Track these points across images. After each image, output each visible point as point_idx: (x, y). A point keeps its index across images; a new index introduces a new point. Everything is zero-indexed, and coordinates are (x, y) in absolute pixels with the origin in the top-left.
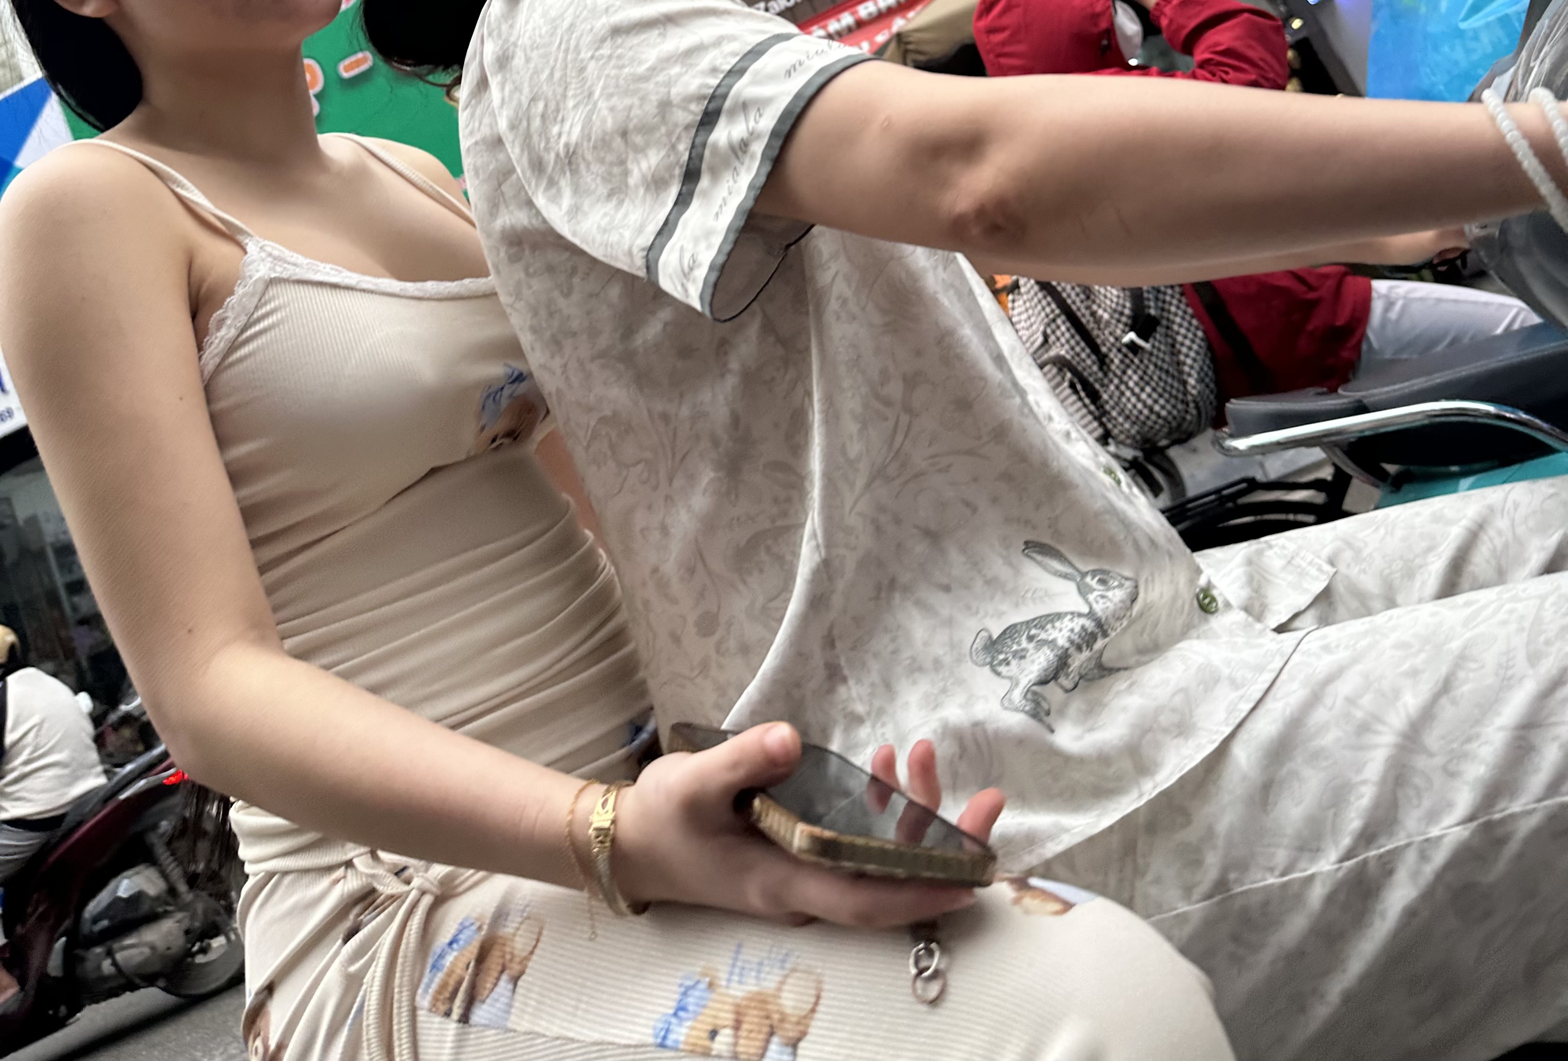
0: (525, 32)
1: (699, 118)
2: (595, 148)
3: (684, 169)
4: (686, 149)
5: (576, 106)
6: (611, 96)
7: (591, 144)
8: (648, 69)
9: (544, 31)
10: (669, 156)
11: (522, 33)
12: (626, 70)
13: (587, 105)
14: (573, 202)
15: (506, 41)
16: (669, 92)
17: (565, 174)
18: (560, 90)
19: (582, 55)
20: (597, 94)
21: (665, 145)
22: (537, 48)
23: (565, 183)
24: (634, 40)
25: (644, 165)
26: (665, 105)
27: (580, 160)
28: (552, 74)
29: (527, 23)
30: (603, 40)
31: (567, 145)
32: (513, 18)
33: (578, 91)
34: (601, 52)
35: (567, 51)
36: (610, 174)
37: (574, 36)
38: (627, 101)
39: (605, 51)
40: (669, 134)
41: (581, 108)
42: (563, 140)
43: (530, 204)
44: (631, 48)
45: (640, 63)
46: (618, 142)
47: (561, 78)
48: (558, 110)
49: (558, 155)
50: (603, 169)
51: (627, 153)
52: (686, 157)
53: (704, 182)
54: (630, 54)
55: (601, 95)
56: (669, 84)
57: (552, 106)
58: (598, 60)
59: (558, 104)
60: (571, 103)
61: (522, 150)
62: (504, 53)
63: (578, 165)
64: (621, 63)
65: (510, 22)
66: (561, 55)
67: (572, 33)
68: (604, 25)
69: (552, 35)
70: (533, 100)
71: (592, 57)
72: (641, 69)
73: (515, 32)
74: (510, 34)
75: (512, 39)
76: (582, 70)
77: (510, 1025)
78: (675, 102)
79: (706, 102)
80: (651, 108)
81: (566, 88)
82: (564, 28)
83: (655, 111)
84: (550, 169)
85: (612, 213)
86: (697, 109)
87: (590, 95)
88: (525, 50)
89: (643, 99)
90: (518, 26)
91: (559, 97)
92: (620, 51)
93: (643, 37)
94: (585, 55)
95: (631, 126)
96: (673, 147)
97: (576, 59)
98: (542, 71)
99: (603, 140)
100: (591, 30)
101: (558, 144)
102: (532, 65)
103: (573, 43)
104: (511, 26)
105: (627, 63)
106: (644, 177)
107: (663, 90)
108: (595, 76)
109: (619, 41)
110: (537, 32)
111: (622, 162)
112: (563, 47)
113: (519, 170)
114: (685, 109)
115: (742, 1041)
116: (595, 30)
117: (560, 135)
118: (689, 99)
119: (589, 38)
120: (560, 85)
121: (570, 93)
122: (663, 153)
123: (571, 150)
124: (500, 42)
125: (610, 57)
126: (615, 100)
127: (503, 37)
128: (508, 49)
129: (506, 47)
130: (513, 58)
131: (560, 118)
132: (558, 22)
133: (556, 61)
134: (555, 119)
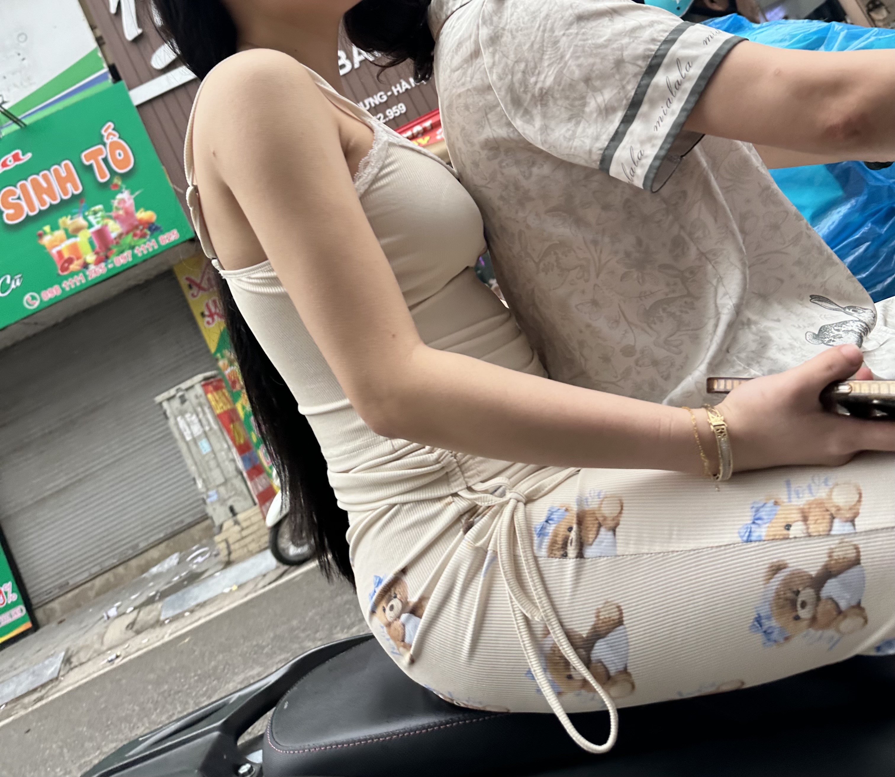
0: (511, 21)
1: (644, 70)
2: (563, 90)
3: (630, 101)
4: (633, 89)
5: (550, 65)
6: (578, 57)
7: (561, 88)
8: (605, 41)
9: (526, 19)
10: (619, 93)
11: (509, 21)
12: (590, 42)
13: (559, 63)
14: (543, 123)
15: (496, 27)
16: (622, 55)
17: (537, 106)
18: (538, 55)
19: (557, 33)
20: (568, 56)
21: (618, 86)
22: (521, 30)
23: (537, 112)
24: (593, 24)
25: (600, 99)
26: (619, 63)
27: (550, 98)
28: (532, 45)
29: (512, 15)
30: (571, 24)
31: (541, 89)
32: (501, 12)
33: (553, 56)
34: (570, 31)
35: (544, 31)
36: (572, 105)
37: (550, 21)
38: (591, 60)
39: (574, 30)
40: (622, 80)
41: (555, 65)
42: (539, 85)
43: (509, 124)
44: (591, 28)
45: (600, 37)
46: (582, 86)
47: (539, 48)
48: (536, 68)
49: (533, 96)
50: (568, 102)
51: (587, 92)
52: (632, 93)
53: (644, 108)
54: (591, 32)
55: (571, 57)
56: (622, 49)
57: (532, 64)
58: (568, 36)
59: (536, 64)
60: (546, 63)
61: (507, 93)
62: (495, 34)
63: (548, 101)
64: (585, 37)
65: (499, 15)
66: (540, 33)
67: (548, 20)
68: (571, 15)
69: (533, 22)
70: (517, 62)
71: (564, 35)
72: (601, 41)
73: (503, 21)
74: (499, 23)
75: (501, 26)
76: (556, 43)
77: (618, 553)
78: (626, 60)
79: (650, 60)
80: (609, 64)
81: (543, 54)
82: (541, 17)
83: (613, 66)
84: (526, 104)
85: (573, 128)
86: (643, 64)
87: (562, 57)
88: (511, 32)
89: (603, 59)
90: (505, 17)
91: (536, 60)
92: (583, 30)
93: (599, 21)
94: (558, 33)
95: (594, 75)
96: (623, 87)
97: (551, 36)
98: (525, 45)
99: (570, 85)
100: (562, 18)
101: (534, 88)
102: (517, 41)
103: (549, 26)
104: (500, 18)
105: (589, 37)
106: (599, 106)
107: (618, 53)
108: (566, 46)
109: (583, 24)
110: (521, 20)
111: (583, 98)
112: (542, 28)
113: (502, 105)
114: (634, 64)
115: (811, 526)
116: (565, 18)
117: (536, 83)
118: (637, 58)
119: (561, 23)
120: (539, 52)
121: (546, 57)
122: (615, 91)
123: (544, 91)
124: (492, 28)
125: (577, 34)
126: (581, 60)
127: (494, 24)
128: (498, 32)
129: (496, 31)
130: (502, 37)
131: (537, 72)
132: (536, 14)
133: (536, 37)
134: (533, 73)
